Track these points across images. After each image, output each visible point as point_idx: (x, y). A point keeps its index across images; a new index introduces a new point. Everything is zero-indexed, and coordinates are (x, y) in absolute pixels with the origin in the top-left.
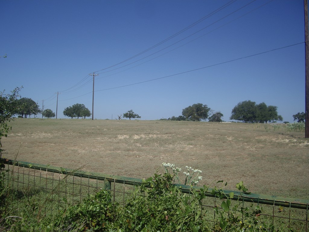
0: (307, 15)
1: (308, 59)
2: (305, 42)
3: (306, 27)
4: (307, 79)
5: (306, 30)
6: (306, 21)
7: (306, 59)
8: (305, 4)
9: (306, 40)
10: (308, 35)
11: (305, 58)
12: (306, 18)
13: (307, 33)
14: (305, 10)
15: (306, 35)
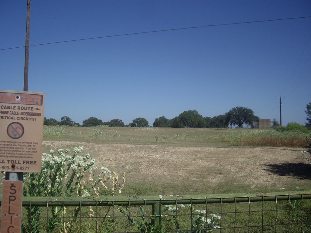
0: (29, 21)
1: (27, 63)
2: (26, 47)
3: (27, 32)
4: (26, 82)
5: (27, 35)
6: (28, 27)
7: (25, 63)
8: (28, 10)
9: (27, 45)
10: (28, 40)
11: (25, 61)
12: (28, 23)
13: (28, 38)
14: (28, 15)
15: (27, 39)
